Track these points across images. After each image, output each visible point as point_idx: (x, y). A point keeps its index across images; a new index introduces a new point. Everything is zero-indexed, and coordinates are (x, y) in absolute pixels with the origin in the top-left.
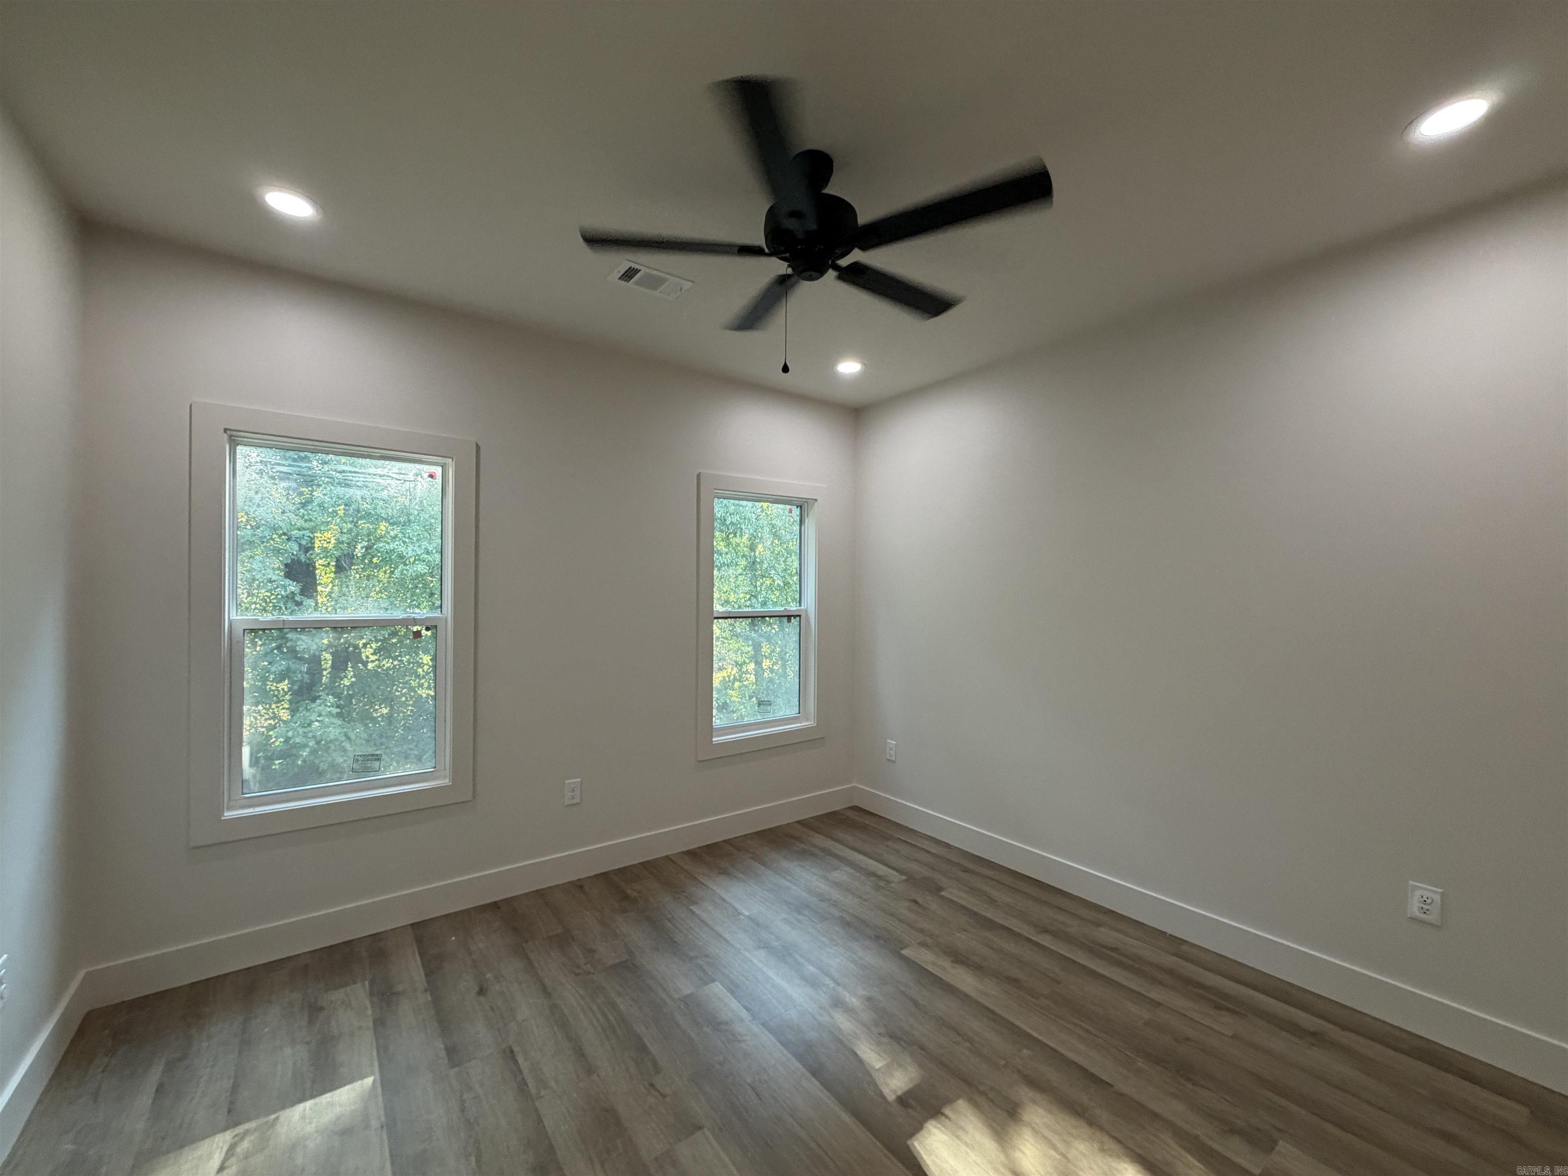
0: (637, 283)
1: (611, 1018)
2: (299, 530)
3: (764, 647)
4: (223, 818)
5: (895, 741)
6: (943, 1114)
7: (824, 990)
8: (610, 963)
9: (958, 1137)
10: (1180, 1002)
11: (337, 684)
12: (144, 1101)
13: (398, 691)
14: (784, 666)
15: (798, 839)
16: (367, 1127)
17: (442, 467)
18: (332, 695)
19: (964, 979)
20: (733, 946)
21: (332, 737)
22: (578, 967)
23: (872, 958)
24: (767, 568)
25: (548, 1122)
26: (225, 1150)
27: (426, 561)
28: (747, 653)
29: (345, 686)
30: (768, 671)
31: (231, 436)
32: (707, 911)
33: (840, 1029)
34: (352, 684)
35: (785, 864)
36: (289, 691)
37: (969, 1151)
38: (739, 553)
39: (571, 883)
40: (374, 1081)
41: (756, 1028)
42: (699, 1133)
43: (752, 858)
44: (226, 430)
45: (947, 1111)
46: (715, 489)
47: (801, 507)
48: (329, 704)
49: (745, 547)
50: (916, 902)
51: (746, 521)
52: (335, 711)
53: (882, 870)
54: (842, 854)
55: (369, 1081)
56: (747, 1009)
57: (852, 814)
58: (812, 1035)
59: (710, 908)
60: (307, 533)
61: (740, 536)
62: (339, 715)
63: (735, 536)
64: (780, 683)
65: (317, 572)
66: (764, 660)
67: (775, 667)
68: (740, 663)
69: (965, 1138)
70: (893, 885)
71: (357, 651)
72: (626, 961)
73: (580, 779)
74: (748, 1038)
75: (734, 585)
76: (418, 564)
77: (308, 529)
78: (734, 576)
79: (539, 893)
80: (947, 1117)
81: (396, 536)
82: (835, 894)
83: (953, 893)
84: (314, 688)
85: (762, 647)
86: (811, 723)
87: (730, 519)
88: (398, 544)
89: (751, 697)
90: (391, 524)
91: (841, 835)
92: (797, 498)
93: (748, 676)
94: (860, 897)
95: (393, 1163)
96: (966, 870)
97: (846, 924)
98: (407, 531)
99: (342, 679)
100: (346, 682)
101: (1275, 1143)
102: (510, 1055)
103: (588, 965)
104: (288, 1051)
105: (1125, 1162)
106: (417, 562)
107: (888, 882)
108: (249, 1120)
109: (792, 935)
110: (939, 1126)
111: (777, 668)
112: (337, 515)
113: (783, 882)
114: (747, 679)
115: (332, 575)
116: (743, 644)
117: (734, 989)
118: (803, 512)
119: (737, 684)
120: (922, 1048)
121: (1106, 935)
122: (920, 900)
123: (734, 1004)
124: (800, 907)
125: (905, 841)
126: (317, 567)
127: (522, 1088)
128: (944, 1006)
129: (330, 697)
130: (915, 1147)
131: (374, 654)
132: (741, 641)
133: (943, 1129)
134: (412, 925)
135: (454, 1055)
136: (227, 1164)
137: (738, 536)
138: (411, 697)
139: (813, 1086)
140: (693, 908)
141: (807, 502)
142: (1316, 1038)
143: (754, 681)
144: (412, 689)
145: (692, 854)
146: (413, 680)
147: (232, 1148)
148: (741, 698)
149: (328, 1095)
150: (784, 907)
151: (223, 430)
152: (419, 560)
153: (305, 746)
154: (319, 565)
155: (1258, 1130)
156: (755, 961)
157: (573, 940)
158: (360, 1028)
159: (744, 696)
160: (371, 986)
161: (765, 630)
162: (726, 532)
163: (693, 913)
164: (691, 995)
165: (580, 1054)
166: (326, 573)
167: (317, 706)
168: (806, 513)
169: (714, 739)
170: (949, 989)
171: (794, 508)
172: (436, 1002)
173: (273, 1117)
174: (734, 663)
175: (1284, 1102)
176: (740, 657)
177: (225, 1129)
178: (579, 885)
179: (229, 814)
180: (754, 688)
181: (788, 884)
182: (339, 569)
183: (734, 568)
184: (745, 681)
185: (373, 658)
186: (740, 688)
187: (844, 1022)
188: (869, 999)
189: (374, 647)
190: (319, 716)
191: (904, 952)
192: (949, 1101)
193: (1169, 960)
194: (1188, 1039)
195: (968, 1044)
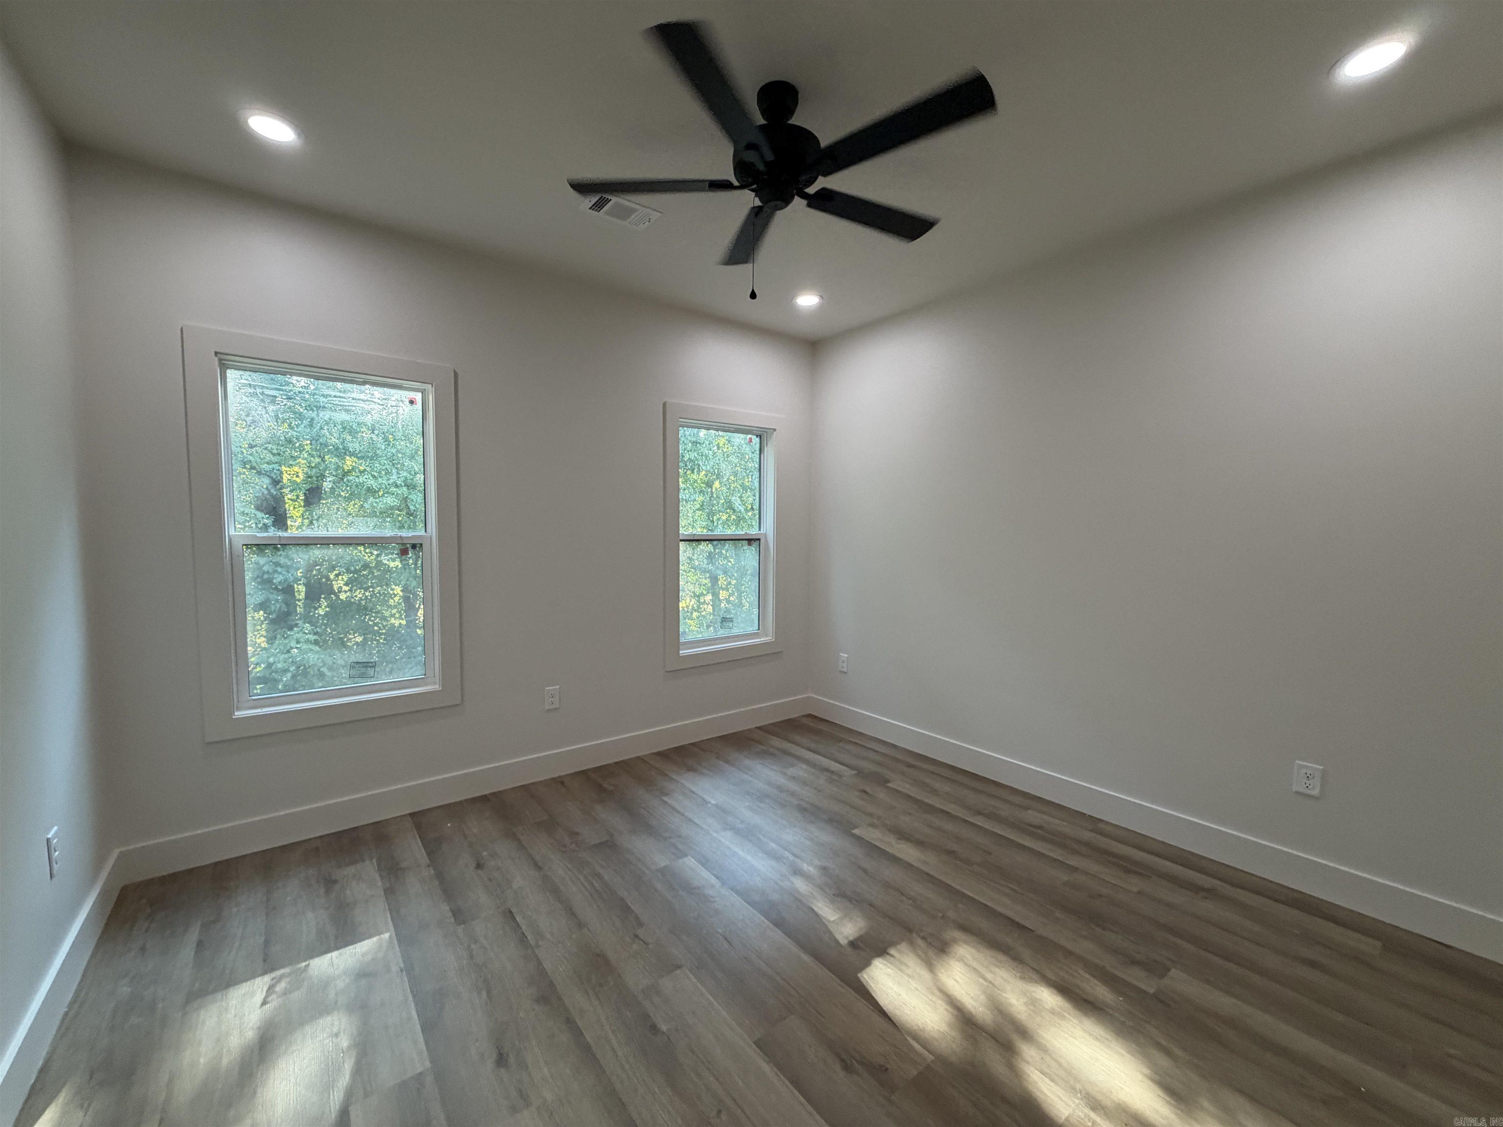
0: (607, 213)
1: (596, 885)
2: (268, 463)
3: (721, 579)
4: (234, 717)
5: (846, 654)
6: (888, 954)
7: (785, 861)
8: (592, 843)
9: (901, 970)
10: (1094, 868)
11: (311, 614)
12: (187, 953)
13: (371, 621)
14: (740, 597)
15: (760, 743)
16: (389, 970)
17: (422, 393)
18: (308, 623)
19: (908, 852)
20: (702, 828)
21: (311, 663)
22: (565, 846)
23: (826, 836)
24: (723, 504)
25: (547, 965)
26: (265, 989)
27: (395, 494)
28: (704, 585)
29: (320, 615)
30: (724, 602)
31: (220, 360)
32: (677, 800)
33: (799, 892)
34: (327, 614)
35: (747, 762)
36: (265, 620)
37: (910, 980)
38: (696, 489)
39: (553, 779)
40: (390, 936)
41: (725, 891)
42: (678, 972)
43: (717, 758)
44: (216, 353)
45: (892, 951)
46: (680, 418)
47: (760, 436)
48: (307, 632)
49: (702, 483)
50: (865, 792)
51: (704, 457)
52: (312, 637)
53: (835, 766)
54: (798, 754)
55: (387, 935)
56: (718, 878)
57: (806, 721)
58: (775, 897)
59: (680, 797)
60: (276, 466)
61: (697, 472)
62: (316, 642)
63: (693, 472)
64: (736, 613)
65: (287, 506)
66: (721, 591)
67: (731, 598)
68: (697, 594)
69: (909, 972)
70: (845, 778)
71: (329, 583)
72: (607, 841)
73: (558, 687)
74: (717, 899)
75: (692, 520)
76: (387, 497)
77: (276, 463)
78: (692, 511)
79: (525, 788)
80: (892, 956)
81: (365, 470)
82: (793, 786)
83: (898, 783)
84: (290, 618)
85: (719, 580)
86: (769, 638)
87: (688, 456)
88: (367, 477)
89: (708, 627)
90: (359, 458)
91: (798, 738)
92: (758, 427)
93: (706, 606)
94: (815, 789)
95: (414, 996)
96: (910, 766)
97: (802, 810)
98: (376, 465)
99: (316, 609)
100: (321, 612)
101: (1169, 970)
102: (509, 915)
103: (573, 845)
104: (310, 915)
105: (1041, 986)
106: (386, 495)
107: (841, 776)
108: (283, 967)
109: (756, 819)
110: (885, 962)
111: (733, 599)
112: (304, 449)
113: (745, 776)
114: (704, 610)
115: (302, 509)
116: (701, 577)
117: (705, 862)
118: (762, 442)
119: (695, 614)
120: (871, 905)
121: (1033, 816)
122: (868, 790)
123: (705, 873)
124: (762, 797)
125: (856, 743)
126: (286, 501)
127: (523, 939)
128: (889, 872)
129: (307, 625)
130: (865, 978)
131: (346, 584)
132: (699, 574)
133: (888, 965)
134: (410, 814)
135: (459, 916)
136: (270, 999)
137: (696, 473)
138: (384, 627)
139: (778, 935)
140: (665, 799)
141: (766, 432)
142: (1210, 893)
143: (711, 611)
144: (384, 618)
145: (663, 755)
146: (385, 610)
147: (271, 989)
148: (699, 628)
149: (351, 947)
150: (747, 797)
151: (214, 354)
152: (388, 493)
153: (286, 671)
154: (289, 499)
155: (1156, 961)
156: (723, 840)
157: (558, 824)
158: (373, 896)
159: (701, 625)
160: (379, 865)
161: (722, 563)
162: (684, 469)
163: (666, 802)
164: (666, 867)
165: (571, 912)
166: (295, 508)
167: (295, 633)
168: (765, 442)
169: (680, 652)
170: (894, 859)
171: (754, 437)
172: (440, 876)
173: (304, 964)
174: (693, 595)
175: (1179, 941)
176: (698, 589)
177: (265, 973)
178: (560, 781)
179: (238, 714)
180: (711, 618)
181: (751, 779)
182: (308, 503)
183: (692, 503)
184: (703, 612)
185: (346, 588)
186: (698, 618)
187: (801, 885)
188: (824, 869)
189: (345, 579)
190: (298, 642)
191: (856, 831)
192: (893, 944)
193: (1088, 836)
194: (1100, 896)
195: (910, 902)
